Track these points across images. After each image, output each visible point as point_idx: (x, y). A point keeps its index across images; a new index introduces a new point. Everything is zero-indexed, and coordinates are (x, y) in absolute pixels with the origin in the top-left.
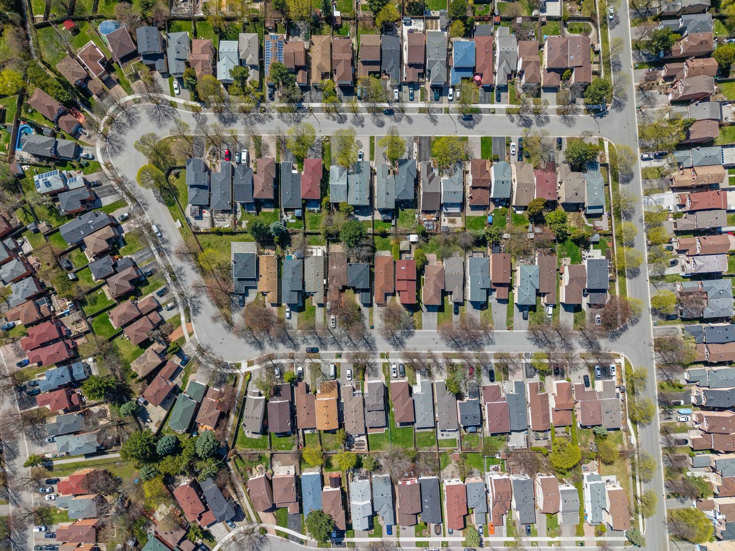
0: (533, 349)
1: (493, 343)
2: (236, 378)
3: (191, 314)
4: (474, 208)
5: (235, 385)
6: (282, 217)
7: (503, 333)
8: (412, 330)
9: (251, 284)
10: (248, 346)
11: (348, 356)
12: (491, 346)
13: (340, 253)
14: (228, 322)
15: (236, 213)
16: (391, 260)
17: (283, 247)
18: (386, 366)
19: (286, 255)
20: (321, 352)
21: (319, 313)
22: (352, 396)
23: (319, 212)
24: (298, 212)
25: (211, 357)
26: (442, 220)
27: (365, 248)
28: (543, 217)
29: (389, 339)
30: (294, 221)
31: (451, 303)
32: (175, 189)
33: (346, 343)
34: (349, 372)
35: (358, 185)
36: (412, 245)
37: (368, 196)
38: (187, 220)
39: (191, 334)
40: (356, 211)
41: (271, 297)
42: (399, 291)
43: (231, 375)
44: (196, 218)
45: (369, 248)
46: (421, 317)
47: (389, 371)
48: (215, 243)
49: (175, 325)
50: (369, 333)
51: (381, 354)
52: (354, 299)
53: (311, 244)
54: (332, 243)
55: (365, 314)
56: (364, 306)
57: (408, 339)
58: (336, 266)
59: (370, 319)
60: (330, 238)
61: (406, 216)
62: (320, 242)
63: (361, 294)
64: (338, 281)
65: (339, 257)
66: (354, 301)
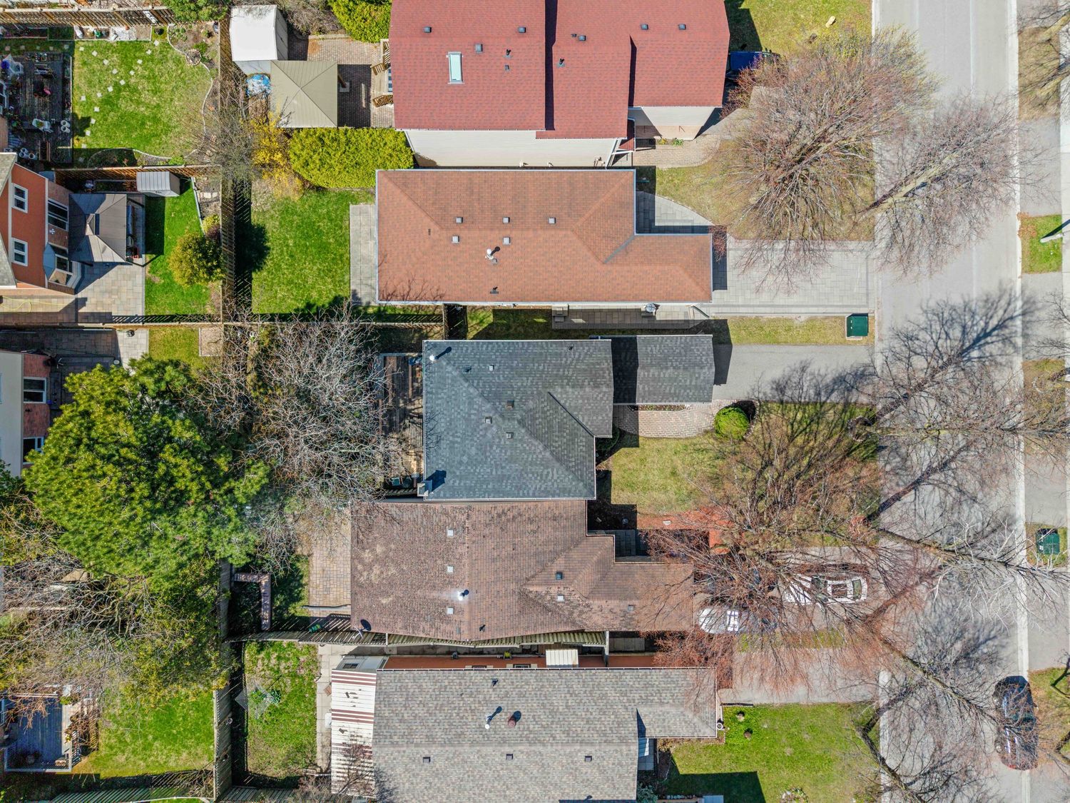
8: (872, 60)
20: (1022, 662)
33: (963, 497)
50: (898, 345)
51: (1028, 269)
52: (673, 444)
53: (304, 739)
54: (299, 599)
55: (777, 373)
56: (725, 382)
57: (932, 87)
58: (450, 582)
59: (808, 342)
60: (265, 614)
61: (122, 104)
62: (294, 676)
63: (650, 395)
64: (559, 564)
65: (383, 561)
66: (691, 447)
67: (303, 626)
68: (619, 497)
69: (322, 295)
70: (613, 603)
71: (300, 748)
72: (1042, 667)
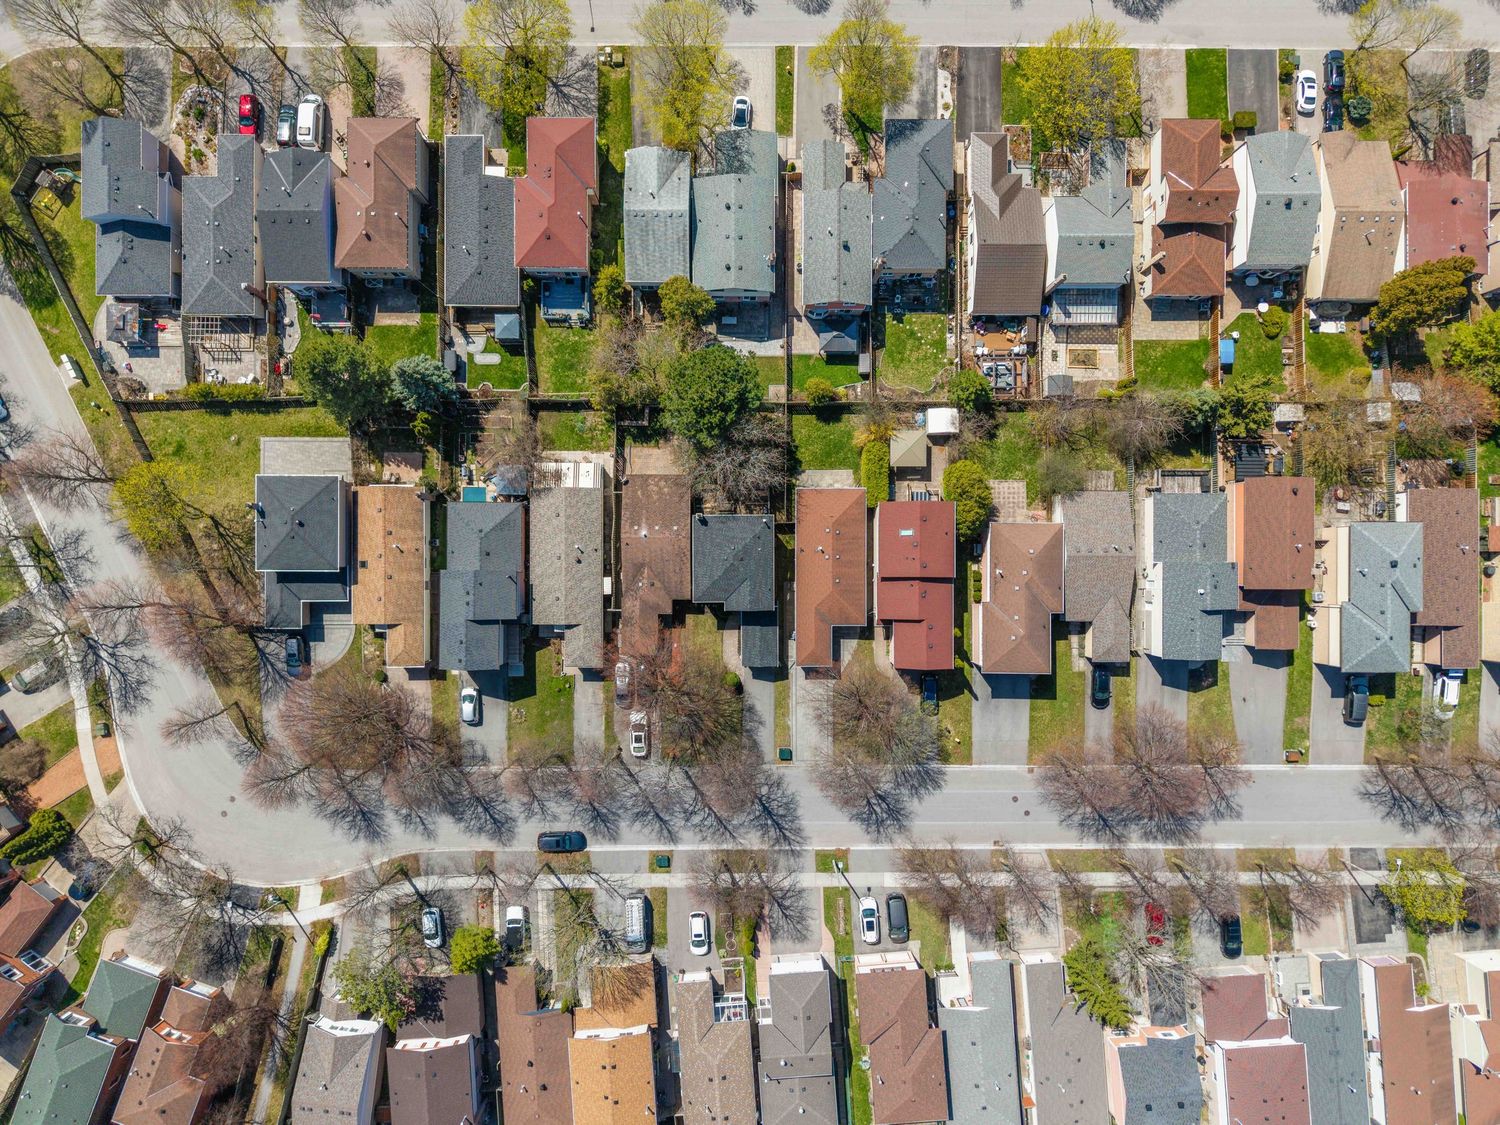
0: (1383, 834)
1: (1239, 816)
2: (277, 945)
3: (115, 705)
4: (1163, 308)
5: (273, 974)
6: (450, 344)
7: (1269, 774)
8: (934, 765)
9: (330, 593)
10: (324, 825)
11: (695, 864)
12: (1227, 824)
13: (665, 478)
14: (251, 735)
15: (279, 329)
16: (858, 502)
17: (452, 457)
18: (837, 902)
19: (462, 485)
20: (595, 847)
21: (588, 698)
22: (710, 1017)
23: (588, 324)
24: (506, 325)
25: (185, 867)
26: (1047, 355)
27: (760, 457)
28: (1420, 344)
29: (847, 802)
30: (494, 359)
31: (1081, 665)
32: (59, 243)
33: (689, 815)
34: (698, 925)
35: (731, 215)
36: (935, 450)
37: (770, 256)
38: (100, 357)
39: (112, 781)
40: (727, 320)
41: (405, 645)
42: (887, 624)
43: (262, 932)
44: (135, 350)
45: (774, 455)
46: (967, 718)
47: (847, 921)
48: (201, 442)
49: (53, 747)
50: (775, 778)
51: (818, 854)
52: (719, 649)
53: (557, 444)
54: (635, 442)
55: (759, 707)
56: (754, 677)
57: (920, 799)
58: (650, 527)
59: (776, 726)
60: (627, 423)
61: (911, 341)
62: (592, 439)
63: (746, 633)
64: (658, 584)
65: (660, 492)
66: (719, 658)
67: (621, 444)
68: (690, 619)
69: (803, 454)
70: (637, 612)
71: (552, 442)
72: (592, 859)
